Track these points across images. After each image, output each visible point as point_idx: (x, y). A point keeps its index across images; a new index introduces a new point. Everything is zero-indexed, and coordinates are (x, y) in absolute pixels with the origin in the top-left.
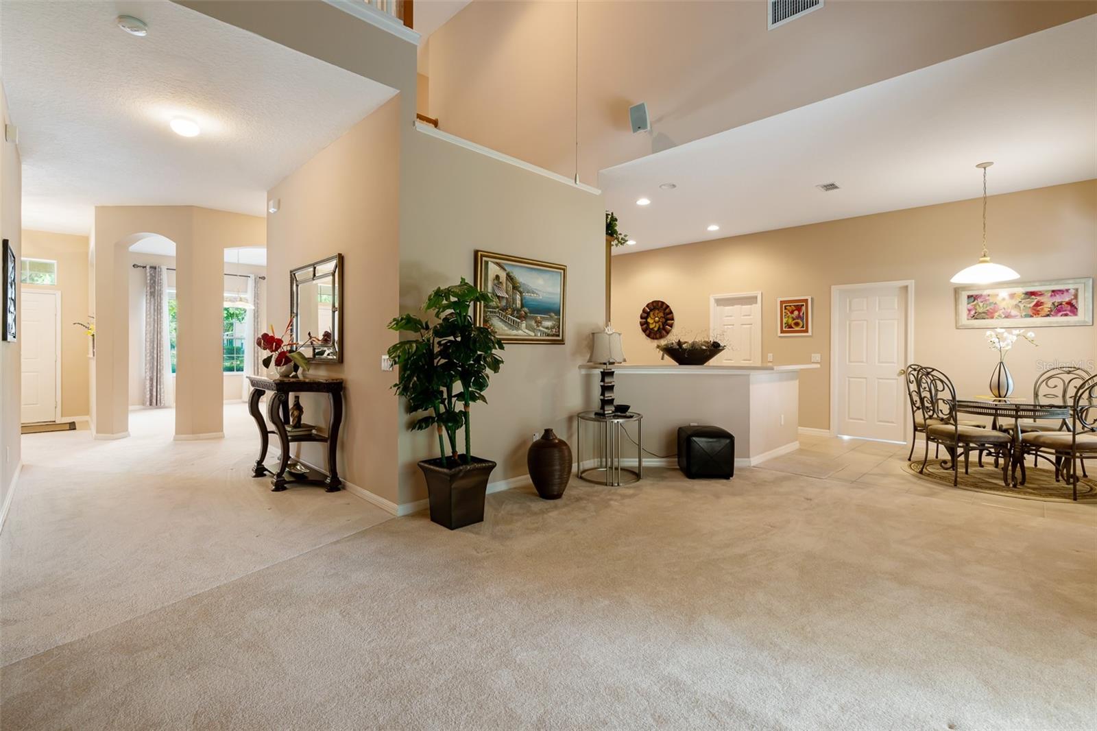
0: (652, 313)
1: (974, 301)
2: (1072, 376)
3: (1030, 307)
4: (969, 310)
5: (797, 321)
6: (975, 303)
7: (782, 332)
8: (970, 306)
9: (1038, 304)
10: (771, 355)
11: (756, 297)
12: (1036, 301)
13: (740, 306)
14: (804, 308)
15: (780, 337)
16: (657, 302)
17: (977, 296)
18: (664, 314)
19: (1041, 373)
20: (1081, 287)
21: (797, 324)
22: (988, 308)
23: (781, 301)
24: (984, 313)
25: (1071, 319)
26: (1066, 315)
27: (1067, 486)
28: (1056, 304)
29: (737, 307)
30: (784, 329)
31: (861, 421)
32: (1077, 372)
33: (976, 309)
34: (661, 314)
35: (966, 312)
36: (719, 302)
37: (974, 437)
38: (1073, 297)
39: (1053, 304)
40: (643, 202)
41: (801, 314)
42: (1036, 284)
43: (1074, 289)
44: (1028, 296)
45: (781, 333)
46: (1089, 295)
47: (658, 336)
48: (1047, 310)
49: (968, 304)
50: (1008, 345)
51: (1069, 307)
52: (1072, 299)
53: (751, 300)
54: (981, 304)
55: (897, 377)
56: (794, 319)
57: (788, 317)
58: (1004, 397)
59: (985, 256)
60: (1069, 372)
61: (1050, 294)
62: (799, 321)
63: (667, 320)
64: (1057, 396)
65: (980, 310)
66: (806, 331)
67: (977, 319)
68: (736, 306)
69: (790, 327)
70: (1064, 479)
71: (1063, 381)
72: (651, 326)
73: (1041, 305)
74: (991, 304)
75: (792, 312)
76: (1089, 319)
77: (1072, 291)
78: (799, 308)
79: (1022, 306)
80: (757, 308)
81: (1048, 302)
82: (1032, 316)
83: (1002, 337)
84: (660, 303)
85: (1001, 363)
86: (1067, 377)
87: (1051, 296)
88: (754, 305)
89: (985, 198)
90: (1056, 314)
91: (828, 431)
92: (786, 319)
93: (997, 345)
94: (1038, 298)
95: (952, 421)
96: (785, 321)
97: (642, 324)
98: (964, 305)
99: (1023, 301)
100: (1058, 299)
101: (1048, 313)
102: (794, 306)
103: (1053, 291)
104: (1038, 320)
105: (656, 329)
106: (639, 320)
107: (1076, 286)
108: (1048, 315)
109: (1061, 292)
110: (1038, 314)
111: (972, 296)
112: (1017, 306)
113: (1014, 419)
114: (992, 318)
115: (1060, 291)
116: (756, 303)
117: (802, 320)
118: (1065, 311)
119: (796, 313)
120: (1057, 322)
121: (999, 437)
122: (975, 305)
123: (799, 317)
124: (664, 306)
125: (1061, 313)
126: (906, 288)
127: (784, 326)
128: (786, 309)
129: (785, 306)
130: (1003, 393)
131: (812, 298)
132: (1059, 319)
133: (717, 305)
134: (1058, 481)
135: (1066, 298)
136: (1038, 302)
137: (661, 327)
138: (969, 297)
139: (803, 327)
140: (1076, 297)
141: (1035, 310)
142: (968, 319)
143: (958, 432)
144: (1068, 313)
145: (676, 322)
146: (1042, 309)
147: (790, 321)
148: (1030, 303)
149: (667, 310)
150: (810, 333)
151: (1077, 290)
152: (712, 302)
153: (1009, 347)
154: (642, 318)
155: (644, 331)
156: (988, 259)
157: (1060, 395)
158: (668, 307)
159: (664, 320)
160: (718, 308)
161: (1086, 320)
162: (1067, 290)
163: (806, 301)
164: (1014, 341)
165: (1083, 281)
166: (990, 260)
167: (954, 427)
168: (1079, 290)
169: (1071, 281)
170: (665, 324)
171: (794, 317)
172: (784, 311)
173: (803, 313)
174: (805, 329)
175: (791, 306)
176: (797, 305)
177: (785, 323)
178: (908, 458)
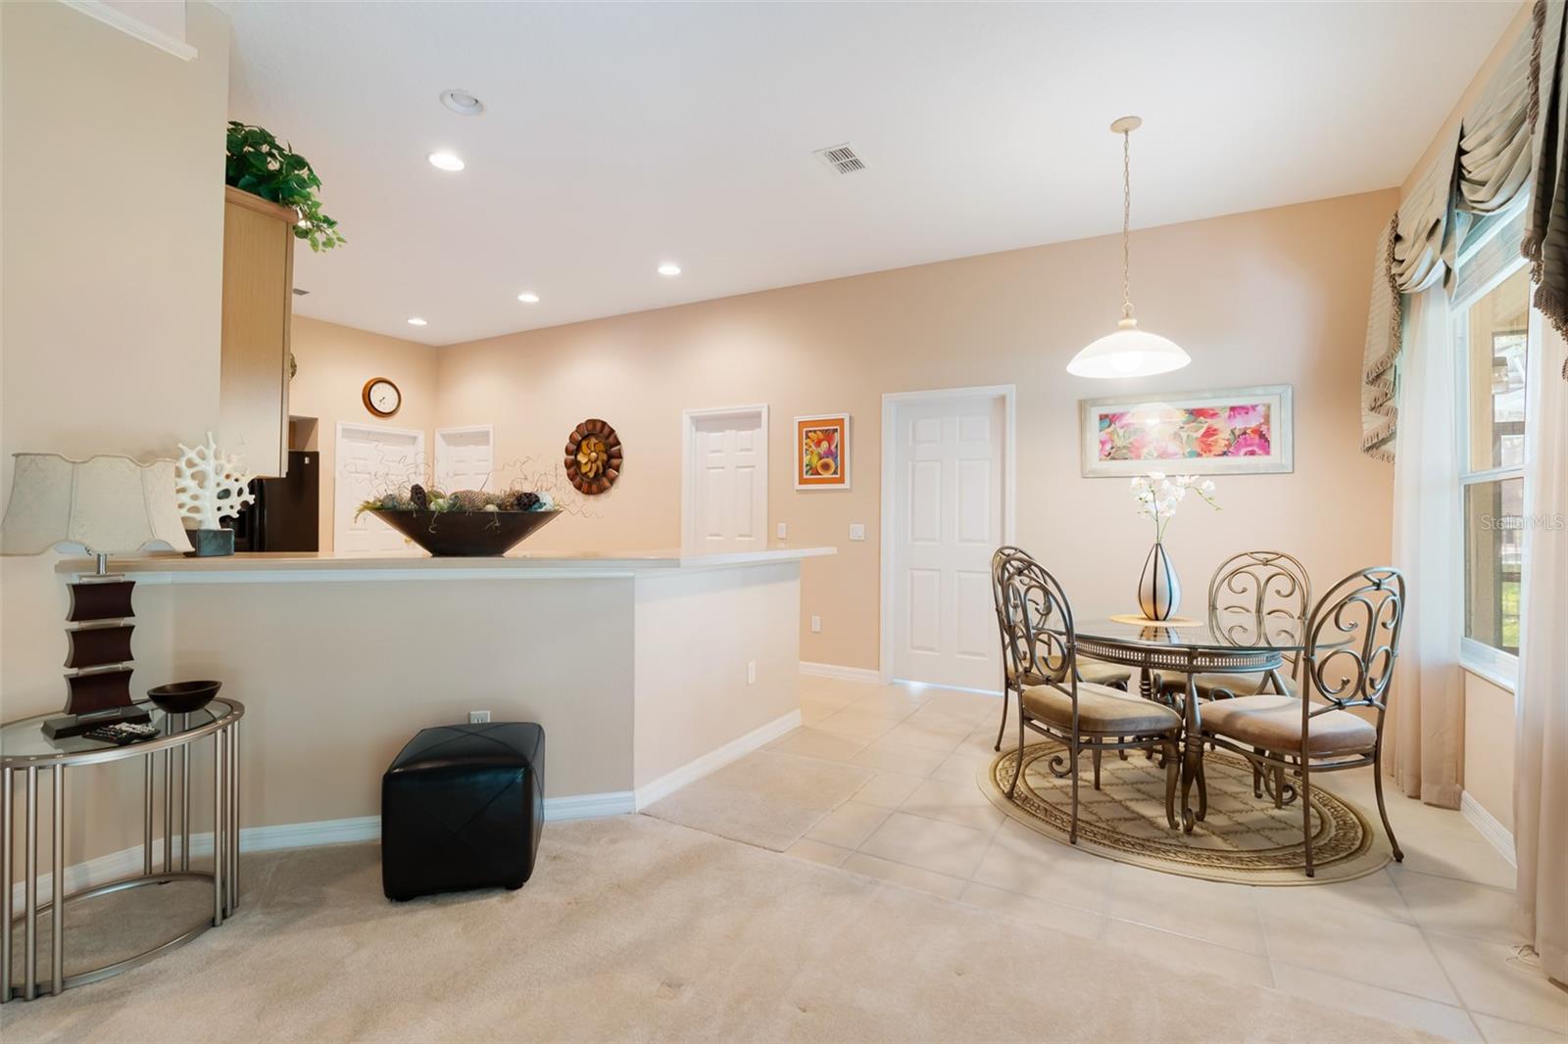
0: (584, 443)
1: (1109, 426)
2: (1271, 570)
3: (1197, 438)
4: (1103, 443)
5: (826, 460)
6: (1111, 428)
7: (802, 481)
8: (1103, 436)
9: (1210, 432)
10: (782, 525)
11: (759, 415)
12: (1206, 425)
13: (734, 431)
14: (837, 436)
15: (799, 491)
16: (593, 422)
17: (1114, 415)
18: (605, 445)
19: (1219, 565)
20: (1274, 401)
21: (826, 467)
22: (1131, 440)
23: (799, 423)
24: (1124, 447)
25: (1260, 461)
26: (1252, 453)
27: (1277, 813)
28: (1237, 433)
29: (730, 434)
30: (805, 477)
31: (931, 653)
32: (1282, 562)
33: (1113, 441)
34: (601, 447)
35: (1097, 447)
36: (702, 423)
37: (1111, 722)
38: (1262, 421)
39: (1233, 432)
40: (447, 161)
41: (833, 447)
42: (1207, 395)
43: (1264, 405)
44: (1193, 418)
45: (800, 483)
46: (1287, 415)
47: (594, 487)
48: (1223, 443)
49: (1101, 431)
50: (1170, 507)
51: (1257, 439)
52: (1261, 424)
53: (750, 420)
54: (1121, 432)
56: (821, 457)
57: (812, 453)
58: (1164, 619)
59: (1127, 315)
60: (1266, 563)
61: (1227, 414)
62: (829, 460)
63: (610, 457)
64: (1248, 611)
65: (1119, 443)
66: (841, 480)
67: (1114, 459)
68: (728, 433)
69: (815, 472)
70: (1271, 795)
71: (1257, 579)
72: (584, 469)
73: (1214, 435)
74: (1135, 432)
75: (818, 444)
76: (1287, 461)
77: (1261, 409)
78: (828, 435)
79: (1184, 435)
80: (761, 434)
81: (1225, 428)
82: (1199, 455)
83: (1160, 490)
84: (599, 425)
85: (1158, 545)
86: (1264, 573)
87: (1230, 417)
88: (757, 430)
89: (1126, 233)
90: (1236, 453)
91: (877, 672)
92: (809, 457)
93: (1151, 507)
94: (1211, 422)
95: (1067, 686)
96: (806, 459)
97: (568, 465)
98: (1094, 433)
99: (1187, 426)
100: (1239, 424)
101: (1225, 449)
102: (822, 431)
103: (1233, 409)
104: (1210, 463)
105: (591, 475)
106: (564, 456)
107: (1266, 400)
108: (1224, 454)
109: (1245, 410)
110: (1210, 451)
111: (1106, 416)
112: (1177, 436)
113: (1186, 674)
114: (1138, 457)
115: (1242, 408)
116: (759, 425)
117: (835, 459)
118: (1250, 445)
119: (825, 445)
120: (1239, 467)
121: (1158, 720)
122: (1111, 433)
123: (829, 453)
124: (606, 431)
125: (1244, 450)
126: (1003, 399)
127: (805, 469)
128: (808, 437)
129: (807, 432)
130: (1162, 611)
131: (851, 418)
132: (1241, 461)
133: (697, 430)
134: (1259, 796)
135: (1253, 422)
136: (1209, 428)
137: (601, 471)
138: (1102, 418)
139: (835, 473)
140: (1267, 419)
141: (1202, 442)
142: (1101, 460)
143: (1080, 711)
144: (1257, 450)
145: (628, 462)
146: (1216, 441)
147: (815, 459)
148: (1197, 431)
149: (611, 439)
150: (846, 485)
151: (1269, 407)
152: (686, 422)
153: (1173, 512)
154: (568, 451)
155: (572, 478)
156: (1133, 322)
157: (1253, 608)
158: (612, 431)
159: (605, 457)
160: (699, 433)
161: (1284, 462)
162: (1254, 407)
163: (841, 422)
164: (1180, 499)
165: (1278, 390)
166: (1137, 325)
167: (1070, 700)
168: (1272, 407)
169: (1260, 391)
170: (607, 465)
171: (822, 453)
172: (805, 441)
173: (837, 446)
174: (838, 476)
175: (815, 431)
176: (827, 430)
177: (807, 465)
178: (995, 743)
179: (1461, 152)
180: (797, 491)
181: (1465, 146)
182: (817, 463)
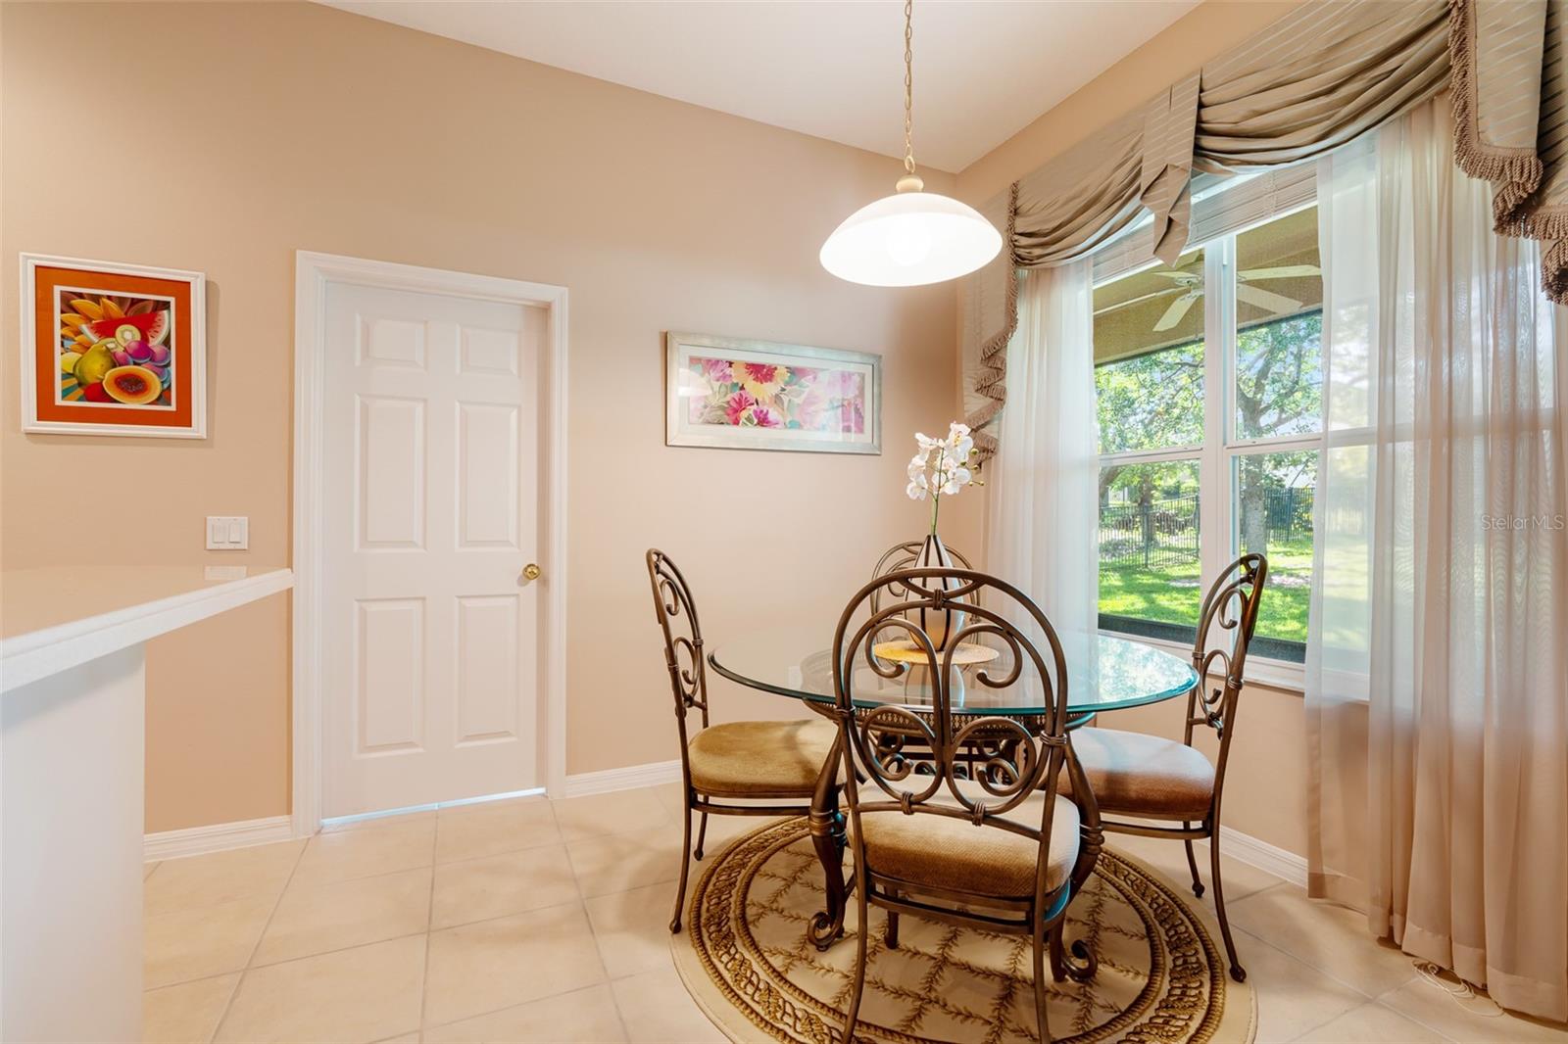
5: (130, 368)
7: (46, 412)
14: (168, 320)
15: (31, 435)
17: (708, 361)
21: (133, 385)
23: (41, 270)
30: (59, 401)
41: (155, 342)
43: (859, 374)
45: (41, 416)
55: (517, 590)
56: (115, 361)
57: (85, 347)
62: (144, 371)
66: (183, 417)
69: (95, 392)
73: (813, 403)
75: (106, 328)
78: (144, 318)
91: (285, 818)
92: (74, 356)
96: (62, 361)
102: (121, 301)
111: (698, 361)
117: (161, 369)
119: (128, 335)
123: (142, 352)
126: (544, 310)
127: (58, 385)
128: (68, 306)
129: (66, 299)
131: (210, 283)
138: (693, 362)
139: (163, 400)
140: (861, 390)
147: (93, 365)
150: (199, 426)
163: (182, 289)
171: (120, 351)
172: (58, 317)
173: (167, 342)
174: (173, 408)
175: (96, 299)
176: (134, 302)
177: (66, 376)
178: (671, 917)
179: (1201, 106)
180: (29, 434)
181: (1206, 99)
182: (96, 368)
